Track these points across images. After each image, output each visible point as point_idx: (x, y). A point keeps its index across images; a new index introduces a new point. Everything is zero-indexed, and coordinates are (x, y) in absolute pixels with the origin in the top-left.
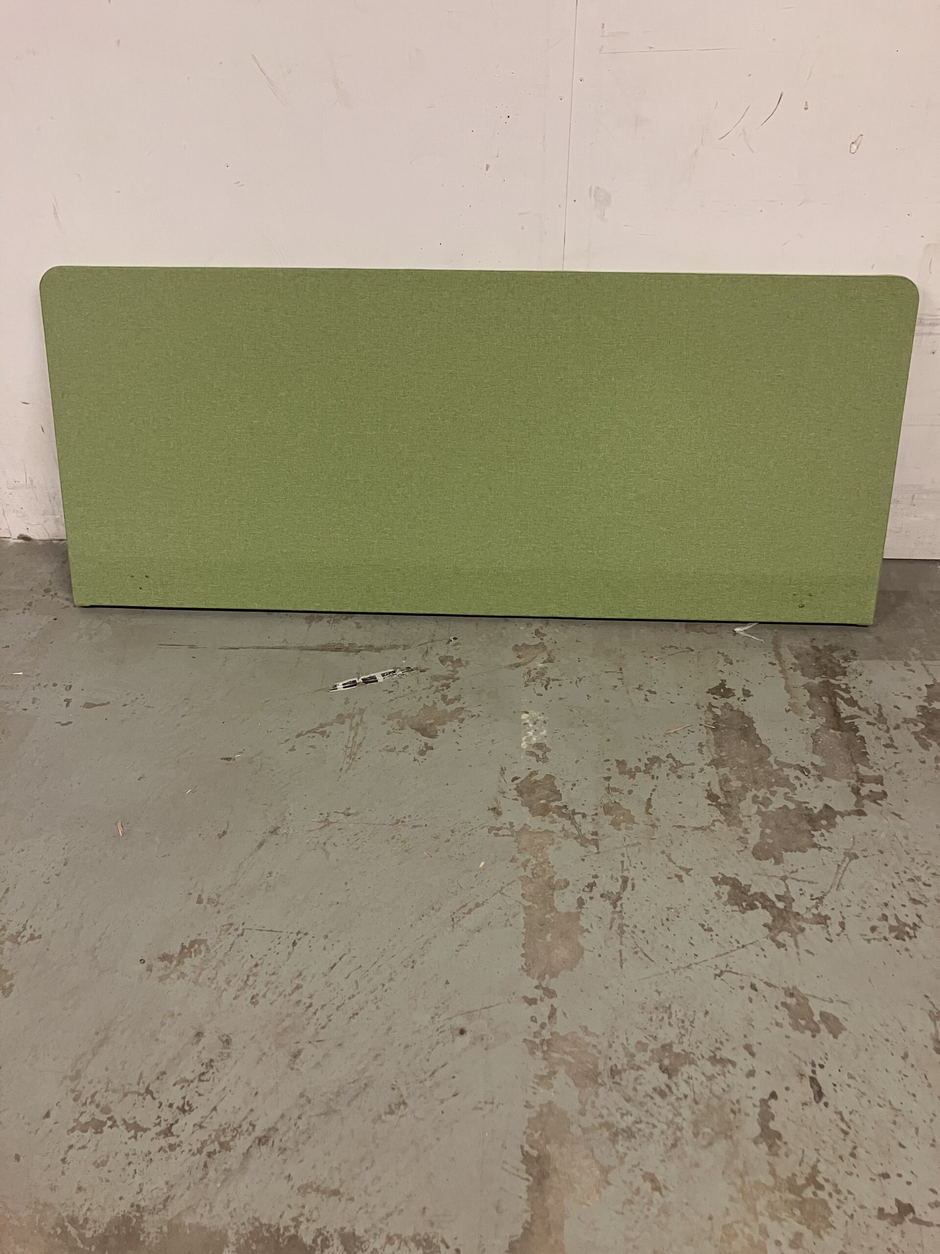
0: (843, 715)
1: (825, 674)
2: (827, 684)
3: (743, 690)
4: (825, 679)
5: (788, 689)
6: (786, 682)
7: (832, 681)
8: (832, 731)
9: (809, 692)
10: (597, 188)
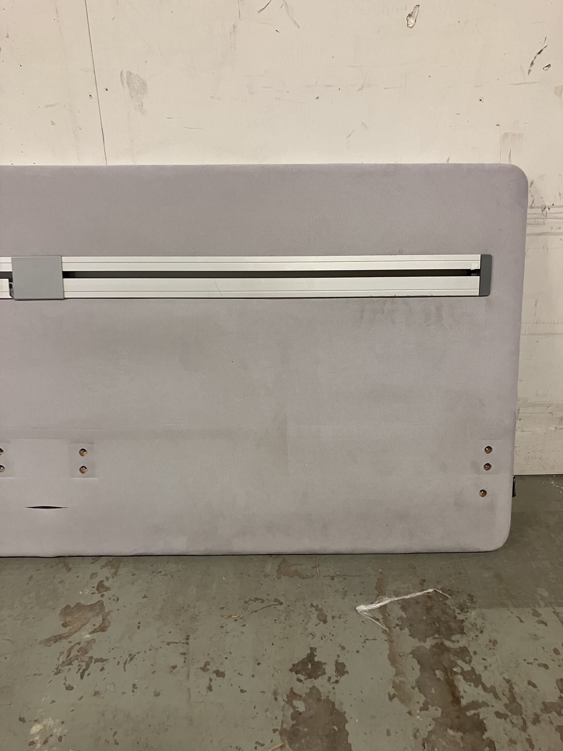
0: (464, 702)
1: (438, 631)
2: (441, 649)
3: (337, 663)
4: (439, 641)
5: (393, 659)
6: (390, 649)
7: (447, 643)
8: (451, 732)
9: (419, 663)
10: (130, 74)
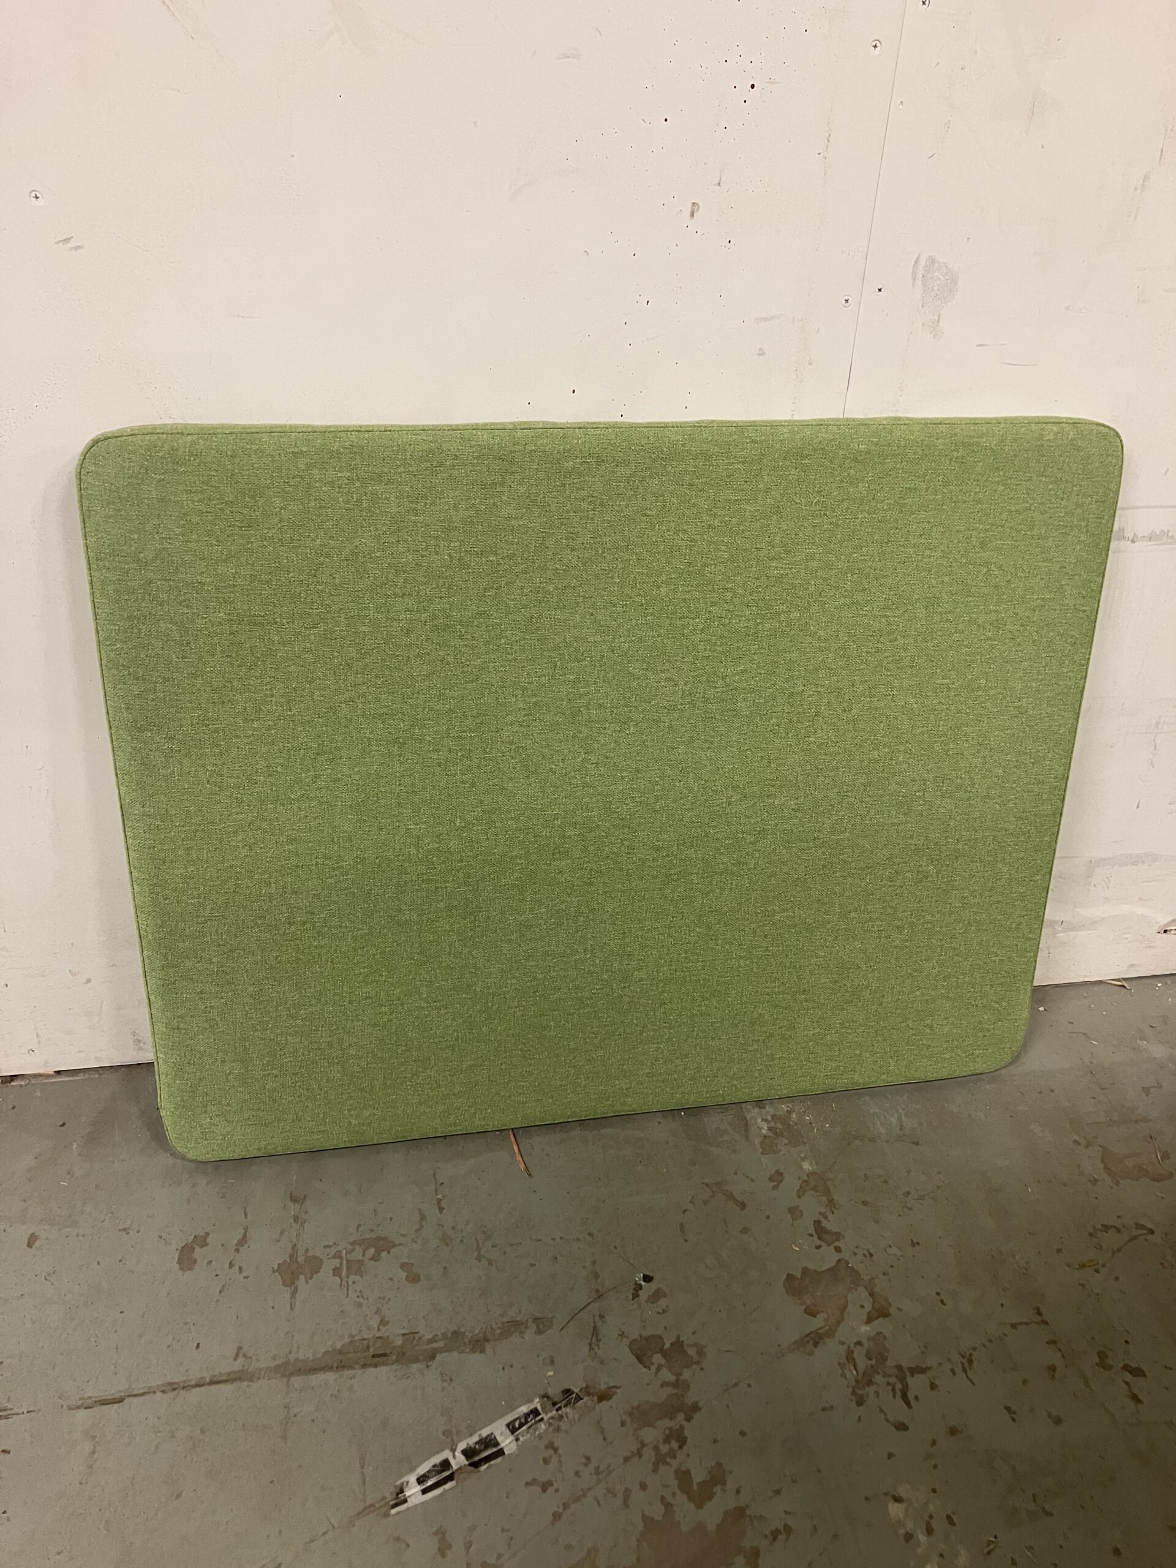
10: (933, 261)
